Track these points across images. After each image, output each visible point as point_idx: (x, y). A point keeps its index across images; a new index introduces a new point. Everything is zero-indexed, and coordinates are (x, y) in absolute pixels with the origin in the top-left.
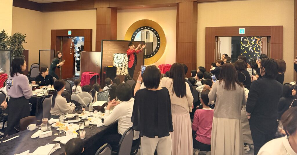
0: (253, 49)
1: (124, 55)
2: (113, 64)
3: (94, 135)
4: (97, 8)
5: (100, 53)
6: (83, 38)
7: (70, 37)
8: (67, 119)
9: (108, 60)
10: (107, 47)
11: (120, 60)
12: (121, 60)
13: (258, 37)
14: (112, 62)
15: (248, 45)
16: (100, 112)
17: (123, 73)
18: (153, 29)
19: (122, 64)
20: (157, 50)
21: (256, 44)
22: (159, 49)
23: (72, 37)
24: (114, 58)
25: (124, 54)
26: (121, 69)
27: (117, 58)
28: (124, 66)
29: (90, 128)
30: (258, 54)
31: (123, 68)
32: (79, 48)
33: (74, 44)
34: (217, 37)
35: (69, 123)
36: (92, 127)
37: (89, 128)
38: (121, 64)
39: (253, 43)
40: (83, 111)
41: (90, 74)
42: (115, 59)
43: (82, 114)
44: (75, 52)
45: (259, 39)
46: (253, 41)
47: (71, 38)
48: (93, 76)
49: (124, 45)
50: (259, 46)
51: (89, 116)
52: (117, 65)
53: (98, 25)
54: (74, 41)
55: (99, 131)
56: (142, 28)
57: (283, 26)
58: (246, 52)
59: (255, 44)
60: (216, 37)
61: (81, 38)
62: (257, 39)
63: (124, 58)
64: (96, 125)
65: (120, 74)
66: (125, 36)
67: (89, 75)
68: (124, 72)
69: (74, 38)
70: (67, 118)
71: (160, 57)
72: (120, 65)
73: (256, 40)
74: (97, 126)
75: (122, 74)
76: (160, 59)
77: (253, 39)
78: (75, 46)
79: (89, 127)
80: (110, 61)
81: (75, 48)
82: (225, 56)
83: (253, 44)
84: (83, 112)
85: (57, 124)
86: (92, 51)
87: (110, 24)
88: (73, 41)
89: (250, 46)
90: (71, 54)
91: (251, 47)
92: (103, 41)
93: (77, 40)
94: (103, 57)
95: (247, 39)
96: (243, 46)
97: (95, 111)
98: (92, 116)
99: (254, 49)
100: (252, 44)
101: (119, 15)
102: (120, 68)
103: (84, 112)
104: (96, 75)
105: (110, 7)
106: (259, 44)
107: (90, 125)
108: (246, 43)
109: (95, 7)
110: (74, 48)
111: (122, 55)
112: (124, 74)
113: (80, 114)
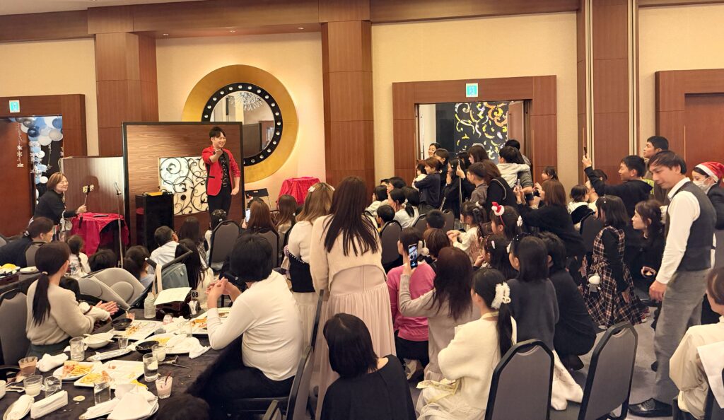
0: (480, 129)
1: (189, 160)
2: (159, 187)
3: (194, 383)
4: (95, 35)
5: (121, 159)
6: (55, 120)
7: (13, 120)
8: (91, 351)
9: (144, 177)
10: (139, 141)
11: (178, 176)
12: (181, 174)
13: (490, 103)
14: (158, 183)
15: (471, 120)
16: (181, 317)
17: (189, 209)
18: (262, 90)
19: (185, 184)
20: (275, 143)
21: (488, 118)
22: (281, 141)
23: (20, 119)
24: (161, 170)
25: (188, 158)
26: (183, 198)
27: (169, 170)
28: (189, 191)
29: (173, 365)
30: (492, 139)
31: (188, 194)
32: (44, 148)
33: (30, 138)
34: (417, 105)
35: (104, 361)
36: (177, 360)
37: (169, 365)
38: (181, 184)
39: (480, 115)
40: (130, 321)
41: (98, 219)
42: (164, 173)
43: (128, 330)
44: (33, 160)
45: (493, 107)
46: (479, 112)
47: (20, 122)
48: (107, 223)
49: (186, 135)
50: (493, 121)
51: (153, 334)
52: (170, 189)
53: (101, 81)
54: (28, 131)
55: (203, 368)
56: (231, 89)
57: (556, 76)
58: (466, 137)
59: (485, 119)
60: (415, 104)
61: (49, 120)
62: (489, 107)
63: (189, 168)
64: (187, 354)
65: (181, 211)
66: (184, 110)
67: (96, 222)
68: (190, 205)
69: (26, 120)
70: (89, 348)
71: (284, 161)
72: (179, 189)
73: (487, 109)
74: (191, 356)
75: (186, 212)
76: (284, 166)
77: (481, 107)
78: (32, 143)
79: (168, 362)
80: (152, 180)
81: (32, 149)
82: (437, 148)
83: (482, 117)
84: (131, 324)
85: (68, 370)
86: (88, 155)
87: (139, 79)
88: (25, 129)
89: (474, 124)
90: (21, 165)
91: (477, 126)
92: (128, 127)
93: (38, 128)
94: (129, 170)
95: (469, 108)
96: (460, 124)
97: (167, 318)
98: (161, 331)
99: (484, 129)
100: (478, 118)
101: (159, 51)
102: (180, 195)
103: (135, 323)
104: (117, 220)
105: (136, 30)
106: (492, 119)
107: (169, 356)
108: (467, 117)
109: (90, 32)
110: (27, 149)
111: (183, 160)
112: (190, 212)
113: (124, 330)
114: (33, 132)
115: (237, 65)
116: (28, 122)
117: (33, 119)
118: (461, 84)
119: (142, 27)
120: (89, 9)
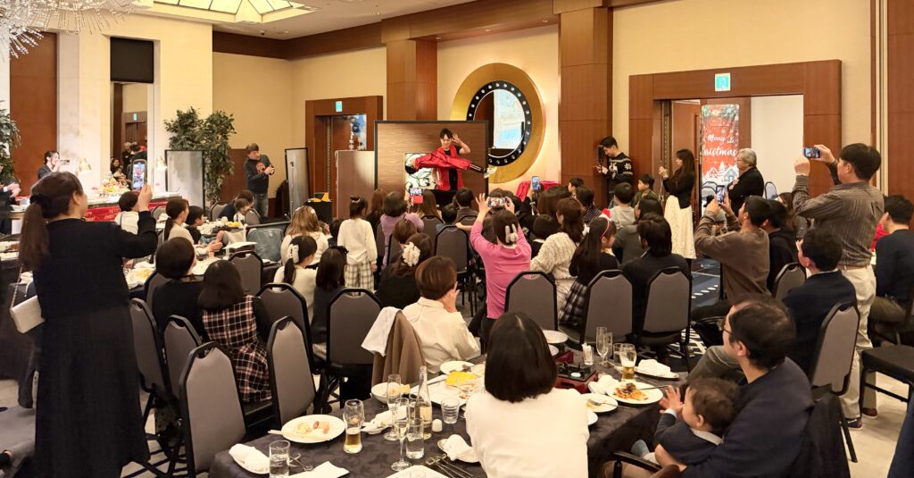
2: (404, 180)
4: (387, 43)
6: (365, 118)
7: (340, 118)
9: (391, 169)
10: (387, 138)
19: (428, 179)
20: (525, 143)
22: (530, 141)
23: (346, 117)
33: (356, 133)
38: (424, 178)
49: (430, 134)
52: (414, 182)
56: (490, 87)
57: (841, 60)
69: (349, 118)
72: (423, 183)
76: (532, 168)
80: (398, 173)
86: (360, 149)
87: (415, 81)
92: (379, 124)
93: (358, 124)
94: (378, 162)
105: (413, 37)
109: (383, 41)
114: (355, 128)
115: (494, 64)
116: (353, 120)
117: (357, 117)
118: (710, 74)
119: (420, 33)
120: (383, 20)
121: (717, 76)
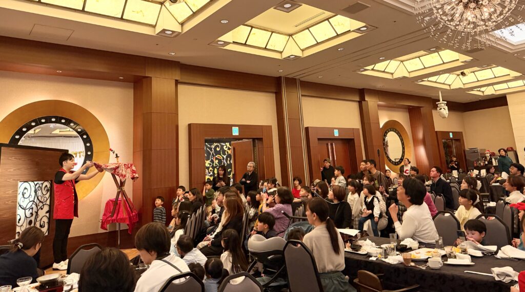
9: (8, 201)
10: (8, 163)
12: (30, 199)
25: (36, 183)
26: (30, 223)
27: (24, 193)
31: (33, 219)
38: (30, 209)
57: (271, 126)
63: (36, 193)
72: (28, 213)
76: (94, 190)
80: (13, 204)
92: (2, 148)
102: (28, 220)
111: (32, 185)
118: (229, 127)
121: (233, 128)
